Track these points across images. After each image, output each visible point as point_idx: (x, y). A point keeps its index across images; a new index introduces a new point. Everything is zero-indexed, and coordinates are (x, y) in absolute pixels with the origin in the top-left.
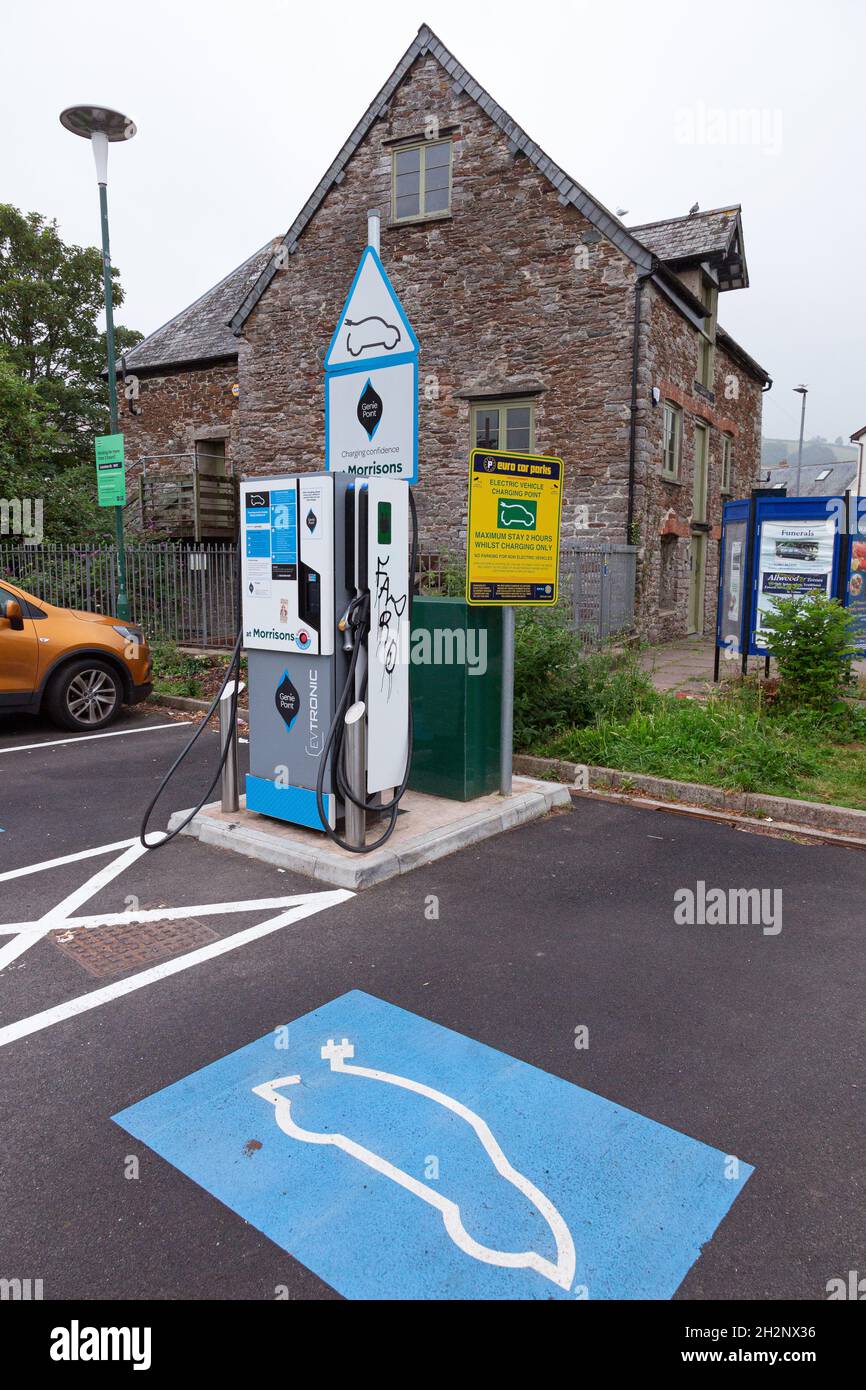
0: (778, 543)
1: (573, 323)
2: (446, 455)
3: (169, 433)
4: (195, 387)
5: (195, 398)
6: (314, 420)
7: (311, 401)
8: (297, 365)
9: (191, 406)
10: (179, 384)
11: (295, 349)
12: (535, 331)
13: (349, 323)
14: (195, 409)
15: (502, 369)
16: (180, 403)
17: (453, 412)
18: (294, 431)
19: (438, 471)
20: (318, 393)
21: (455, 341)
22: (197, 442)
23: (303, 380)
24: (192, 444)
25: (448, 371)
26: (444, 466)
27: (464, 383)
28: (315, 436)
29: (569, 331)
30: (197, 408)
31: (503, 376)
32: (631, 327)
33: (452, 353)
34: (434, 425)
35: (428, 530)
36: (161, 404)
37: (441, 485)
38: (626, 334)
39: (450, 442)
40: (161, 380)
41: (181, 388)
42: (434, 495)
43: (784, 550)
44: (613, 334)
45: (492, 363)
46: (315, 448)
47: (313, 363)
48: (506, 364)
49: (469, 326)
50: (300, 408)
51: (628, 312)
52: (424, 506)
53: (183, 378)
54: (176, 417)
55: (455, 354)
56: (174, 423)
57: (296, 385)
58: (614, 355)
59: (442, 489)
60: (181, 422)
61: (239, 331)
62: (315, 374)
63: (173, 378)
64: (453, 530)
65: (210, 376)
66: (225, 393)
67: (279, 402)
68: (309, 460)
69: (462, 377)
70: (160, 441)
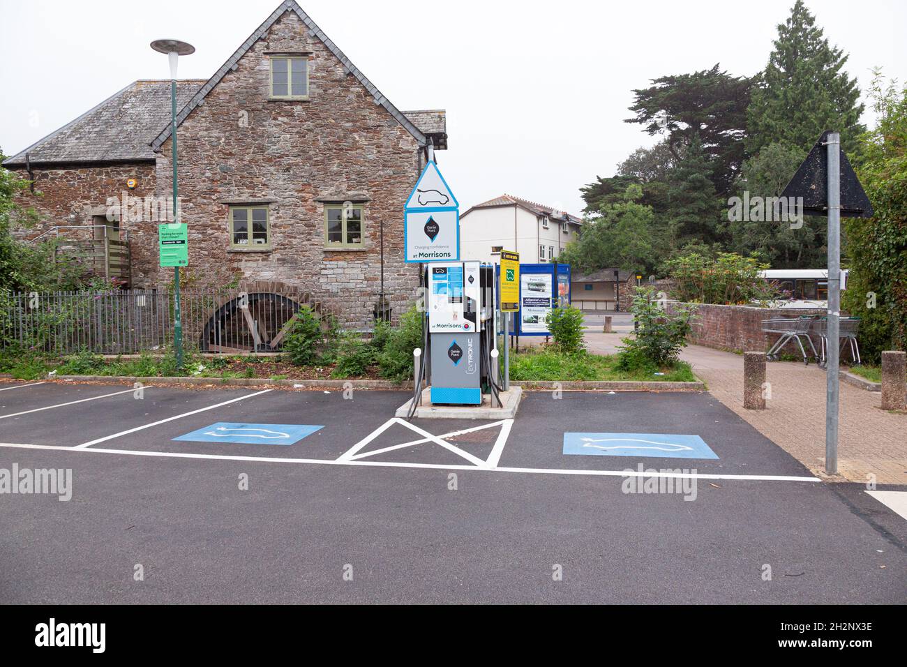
0: (529, 284)
1: (384, 166)
2: (310, 234)
3: (67, 209)
4: (93, 179)
5: (91, 186)
6: (216, 209)
7: (213, 197)
8: (204, 174)
9: (89, 192)
10: (78, 175)
11: (202, 164)
12: (363, 168)
13: (419, 191)
14: (92, 193)
15: (344, 187)
16: (79, 189)
17: (314, 209)
18: (201, 215)
19: (304, 243)
20: (219, 192)
21: (314, 169)
22: (94, 216)
23: (208, 184)
24: (90, 218)
25: (310, 185)
26: (309, 240)
27: (320, 193)
28: (217, 219)
29: (383, 170)
30: (94, 193)
31: (344, 191)
32: (416, 171)
33: (312, 176)
34: (303, 217)
35: (299, 278)
36: (60, 188)
37: (307, 251)
38: (414, 174)
39: (311, 226)
40: (61, 172)
41: (80, 178)
42: (302, 257)
43: (531, 287)
44: (406, 174)
45: (337, 183)
46: (217, 226)
47: (216, 174)
48: (346, 184)
49: (323, 161)
50: (205, 201)
51: (414, 164)
52: (296, 264)
53: (81, 172)
54: (75, 199)
55: (314, 176)
56: (73, 203)
57: (202, 186)
58: (408, 185)
59: (307, 254)
60: (79, 202)
61: (157, 149)
62: (216, 181)
63: (73, 171)
64: (315, 278)
65: (107, 172)
66: (120, 185)
67: (188, 196)
68: (212, 234)
69: (319, 189)
70: (58, 214)
